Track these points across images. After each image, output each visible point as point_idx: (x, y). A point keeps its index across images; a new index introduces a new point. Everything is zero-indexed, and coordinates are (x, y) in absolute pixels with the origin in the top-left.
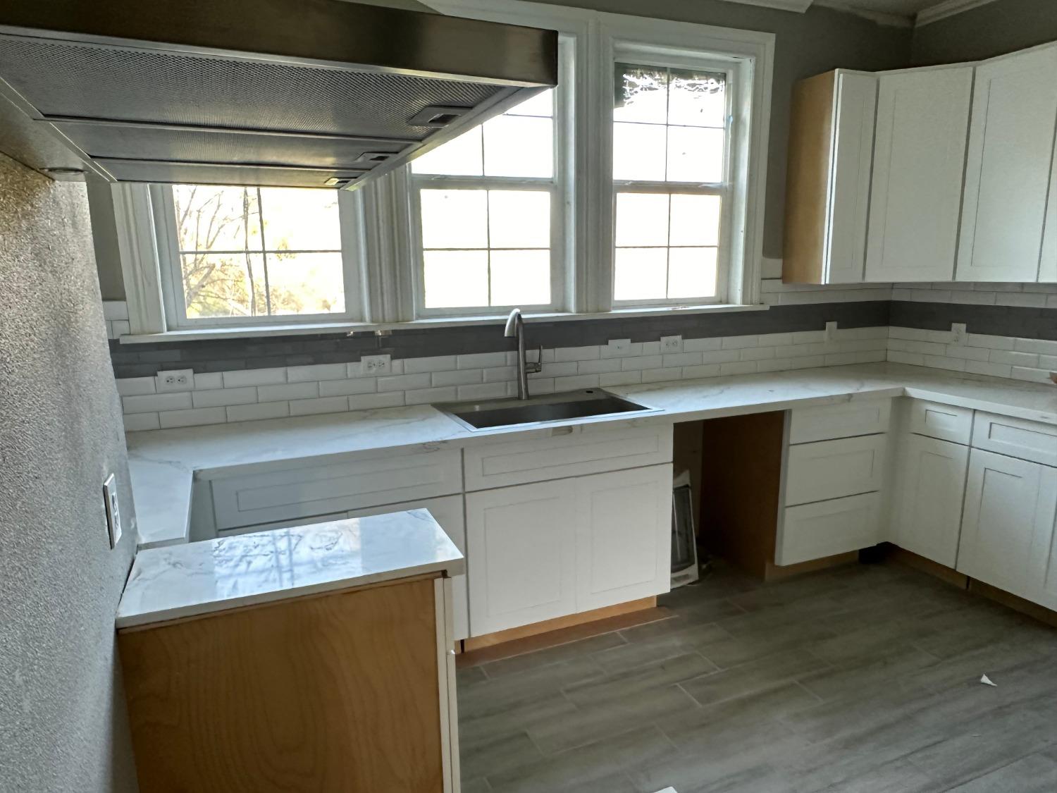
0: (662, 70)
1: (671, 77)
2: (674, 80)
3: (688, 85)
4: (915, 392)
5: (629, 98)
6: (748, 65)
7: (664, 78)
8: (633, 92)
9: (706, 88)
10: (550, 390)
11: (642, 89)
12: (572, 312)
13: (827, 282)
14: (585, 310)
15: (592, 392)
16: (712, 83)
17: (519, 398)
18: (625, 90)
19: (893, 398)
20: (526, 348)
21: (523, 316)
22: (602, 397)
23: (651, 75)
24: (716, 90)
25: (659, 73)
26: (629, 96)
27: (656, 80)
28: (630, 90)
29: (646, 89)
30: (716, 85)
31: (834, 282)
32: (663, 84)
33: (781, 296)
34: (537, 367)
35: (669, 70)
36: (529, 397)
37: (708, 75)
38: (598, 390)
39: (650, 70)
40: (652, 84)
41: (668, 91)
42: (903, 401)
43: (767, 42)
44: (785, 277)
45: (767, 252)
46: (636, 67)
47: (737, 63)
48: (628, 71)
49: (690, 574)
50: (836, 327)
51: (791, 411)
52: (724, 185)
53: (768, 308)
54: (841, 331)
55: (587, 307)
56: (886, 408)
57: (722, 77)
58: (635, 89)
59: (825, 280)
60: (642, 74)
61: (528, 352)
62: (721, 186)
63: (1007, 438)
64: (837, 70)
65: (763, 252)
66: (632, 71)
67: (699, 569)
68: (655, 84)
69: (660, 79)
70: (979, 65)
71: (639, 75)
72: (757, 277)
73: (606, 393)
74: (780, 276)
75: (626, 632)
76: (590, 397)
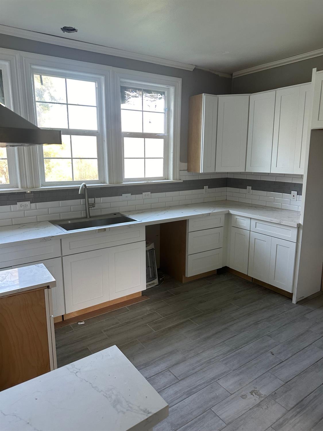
0: (140, 90)
1: (143, 93)
2: (145, 94)
3: (150, 96)
4: (232, 212)
5: (127, 100)
6: (172, 89)
7: (141, 93)
8: (129, 97)
9: (157, 97)
10: (99, 214)
11: (132, 97)
12: (107, 183)
13: (202, 172)
14: (112, 183)
15: (116, 214)
16: (159, 96)
17: (86, 217)
18: (126, 97)
19: (225, 214)
20: (89, 197)
21: (87, 185)
22: (119, 216)
23: (135, 92)
24: (160, 98)
25: (138, 91)
26: (127, 99)
27: (137, 93)
28: (128, 97)
29: (134, 97)
30: (161, 96)
31: (204, 172)
32: (140, 95)
33: (187, 177)
34: (93, 205)
35: (142, 90)
36: (90, 217)
37: (158, 92)
38: (119, 213)
39: (135, 90)
40: (136, 95)
41: (142, 98)
42: (229, 215)
43: (179, 81)
44: (188, 170)
45: (181, 160)
46: (130, 88)
47: (169, 88)
48: (126, 89)
49: (155, 282)
50: (208, 188)
51: (189, 220)
52: (165, 135)
53: (182, 181)
54: (209, 189)
55: (113, 181)
56: (223, 217)
57: (162, 93)
58: (130, 97)
59: (201, 171)
60: (132, 91)
61: (89, 199)
62: (164, 135)
63: (261, 228)
64: (203, 94)
65: (180, 160)
66: (128, 90)
67: (159, 280)
68: (137, 95)
69: (139, 93)
70: (251, 95)
71: (131, 91)
72: (178, 170)
73: (122, 215)
74: (186, 169)
75: (129, 306)
76: (115, 216)
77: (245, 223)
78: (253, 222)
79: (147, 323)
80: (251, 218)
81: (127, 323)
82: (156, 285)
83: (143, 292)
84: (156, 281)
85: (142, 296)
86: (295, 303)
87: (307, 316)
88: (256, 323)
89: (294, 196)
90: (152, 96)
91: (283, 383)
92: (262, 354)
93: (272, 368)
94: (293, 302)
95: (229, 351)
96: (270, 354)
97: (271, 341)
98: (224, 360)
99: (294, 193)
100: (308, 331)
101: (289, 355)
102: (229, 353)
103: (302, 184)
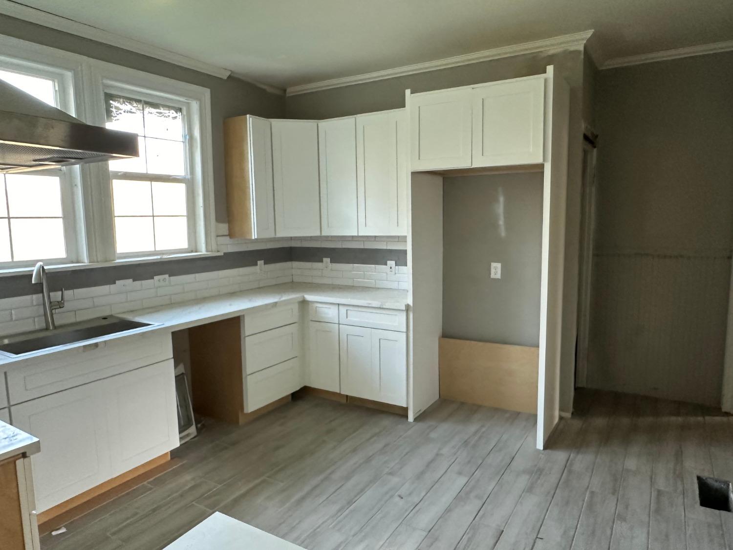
0: (138, 101)
1: (145, 106)
3: (157, 112)
4: (309, 297)
5: (115, 117)
6: (195, 106)
7: (140, 106)
8: (118, 113)
9: (169, 116)
10: (72, 320)
11: (124, 112)
12: (85, 262)
13: (256, 238)
14: (95, 261)
15: (106, 319)
16: (172, 113)
17: (47, 329)
18: (112, 111)
19: (298, 302)
20: (50, 291)
21: (46, 268)
22: (115, 320)
23: (130, 103)
24: (175, 118)
25: (136, 103)
26: (116, 115)
27: (134, 107)
28: (116, 112)
29: (127, 112)
30: (175, 114)
31: (260, 237)
32: (139, 110)
33: (229, 246)
34: (60, 304)
35: (143, 102)
36: (55, 328)
37: (169, 108)
38: (111, 316)
39: (130, 100)
40: (131, 109)
41: (143, 115)
42: (304, 303)
43: (206, 93)
44: (231, 235)
45: (218, 219)
46: (120, 97)
47: (188, 103)
48: (114, 99)
49: (191, 432)
50: (263, 263)
51: (244, 316)
52: (187, 177)
53: (223, 254)
54: (266, 266)
55: (97, 259)
56: (296, 307)
57: (179, 110)
58: (120, 111)
59: (254, 236)
60: (124, 102)
61: (52, 294)
62: (185, 178)
63: (355, 317)
64: (248, 115)
65: (216, 220)
66: (116, 99)
67: (197, 427)
68: (134, 110)
69: (137, 107)
70: (320, 122)
71: (122, 102)
72: (213, 235)
73: (118, 318)
74: (227, 234)
75: (152, 481)
76: (105, 322)
77: (330, 313)
78: (343, 310)
79: (192, 502)
80: (339, 304)
81: (154, 510)
82: (192, 436)
83: (172, 452)
84: (193, 430)
85: (171, 459)
86: (412, 421)
87: (433, 435)
88: (369, 460)
89: (391, 268)
90: (160, 113)
91: (425, 534)
92: (386, 502)
93: (405, 518)
94: (409, 420)
95: (339, 511)
96: (397, 499)
97: (395, 480)
98: (336, 525)
99: (391, 263)
100: (437, 455)
101: (423, 494)
102: (339, 514)
103: (406, 251)
